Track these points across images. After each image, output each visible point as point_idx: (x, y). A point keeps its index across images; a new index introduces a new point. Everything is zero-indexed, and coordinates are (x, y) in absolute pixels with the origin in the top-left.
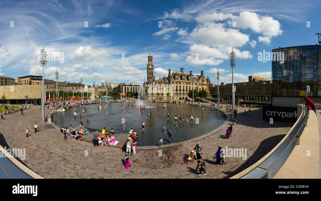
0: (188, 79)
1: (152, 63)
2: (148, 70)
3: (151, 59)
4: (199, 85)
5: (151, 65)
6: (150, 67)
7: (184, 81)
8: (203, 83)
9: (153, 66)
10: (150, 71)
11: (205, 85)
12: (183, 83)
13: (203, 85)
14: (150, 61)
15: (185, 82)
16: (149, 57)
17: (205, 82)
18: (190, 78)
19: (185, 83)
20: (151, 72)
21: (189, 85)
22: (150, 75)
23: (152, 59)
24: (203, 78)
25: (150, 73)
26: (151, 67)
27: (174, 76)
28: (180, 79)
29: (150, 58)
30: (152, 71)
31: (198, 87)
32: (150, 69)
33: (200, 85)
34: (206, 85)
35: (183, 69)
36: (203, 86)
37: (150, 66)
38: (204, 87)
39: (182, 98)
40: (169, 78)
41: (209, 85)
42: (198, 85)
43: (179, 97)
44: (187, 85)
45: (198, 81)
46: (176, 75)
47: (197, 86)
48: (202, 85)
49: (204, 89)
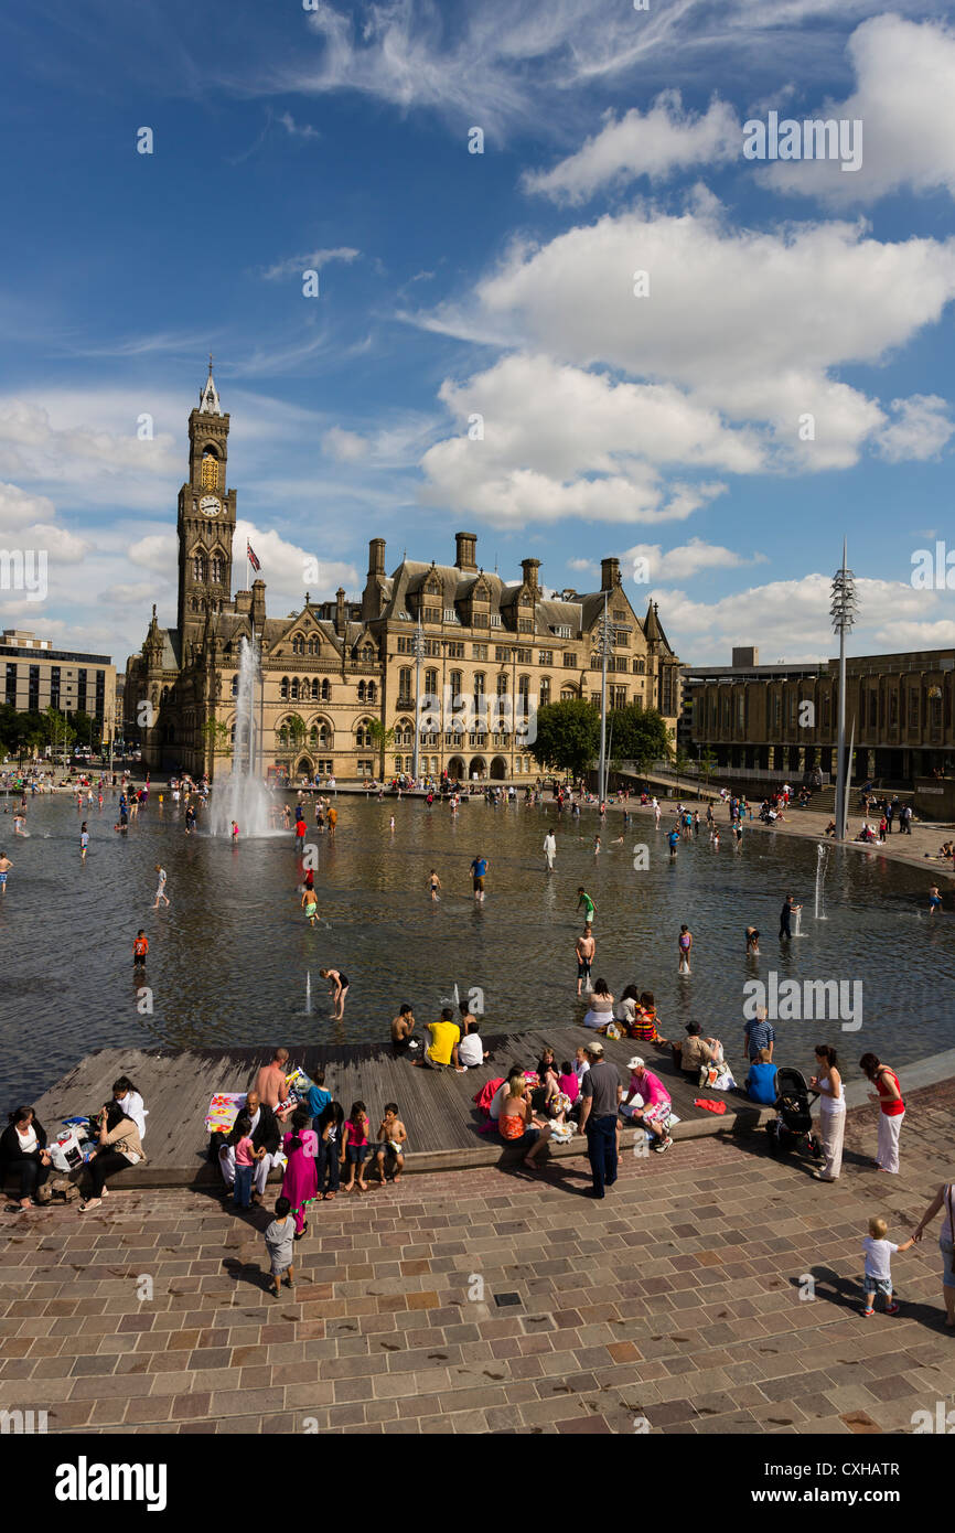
0: (510, 624)
1: (222, 479)
2: (191, 535)
3: (212, 439)
4: (588, 666)
5: (217, 492)
6: (210, 506)
7: (487, 631)
8: (620, 651)
9: (229, 499)
10: (208, 538)
11: (630, 668)
12: (477, 652)
13: (618, 665)
14: (210, 458)
15: (490, 642)
16: (197, 423)
17: (636, 647)
18: (524, 612)
19: (492, 648)
20: (218, 552)
21: (521, 669)
22: (206, 576)
23: (222, 444)
24: (619, 615)
25: (205, 562)
26: (212, 512)
27: (408, 596)
28: (451, 615)
29: (204, 427)
30: (224, 541)
31: (583, 681)
32: (208, 525)
33: (596, 665)
34: (638, 668)
35: (477, 543)
36: (620, 678)
37: (205, 501)
38: (625, 686)
39: (468, 759)
40: (372, 610)
41: (661, 665)
42: (580, 664)
43: (448, 758)
44: (508, 668)
45: (579, 637)
46: (426, 588)
47: (575, 676)
48: (611, 669)
49: (622, 696)
